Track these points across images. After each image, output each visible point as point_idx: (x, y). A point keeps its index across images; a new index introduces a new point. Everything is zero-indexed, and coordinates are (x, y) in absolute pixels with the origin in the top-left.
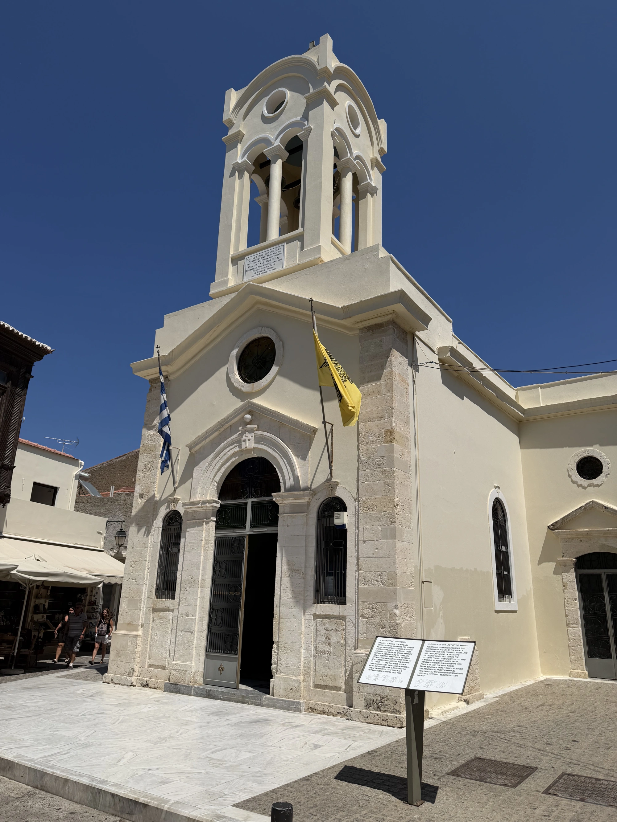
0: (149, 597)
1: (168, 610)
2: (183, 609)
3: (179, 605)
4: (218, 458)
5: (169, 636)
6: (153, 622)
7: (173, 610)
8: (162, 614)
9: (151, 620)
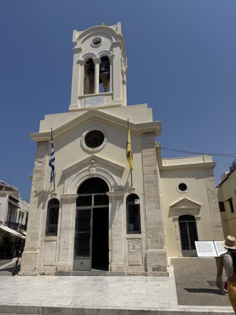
0: (42, 236)
1: (53, 241)
2: (62, 240)
3: (60, 238)
4: (78, 177)
5: (55, 252)
6: (45, 246)
7: (56, 240)
8: (50, 242)
9: (44, 245)
